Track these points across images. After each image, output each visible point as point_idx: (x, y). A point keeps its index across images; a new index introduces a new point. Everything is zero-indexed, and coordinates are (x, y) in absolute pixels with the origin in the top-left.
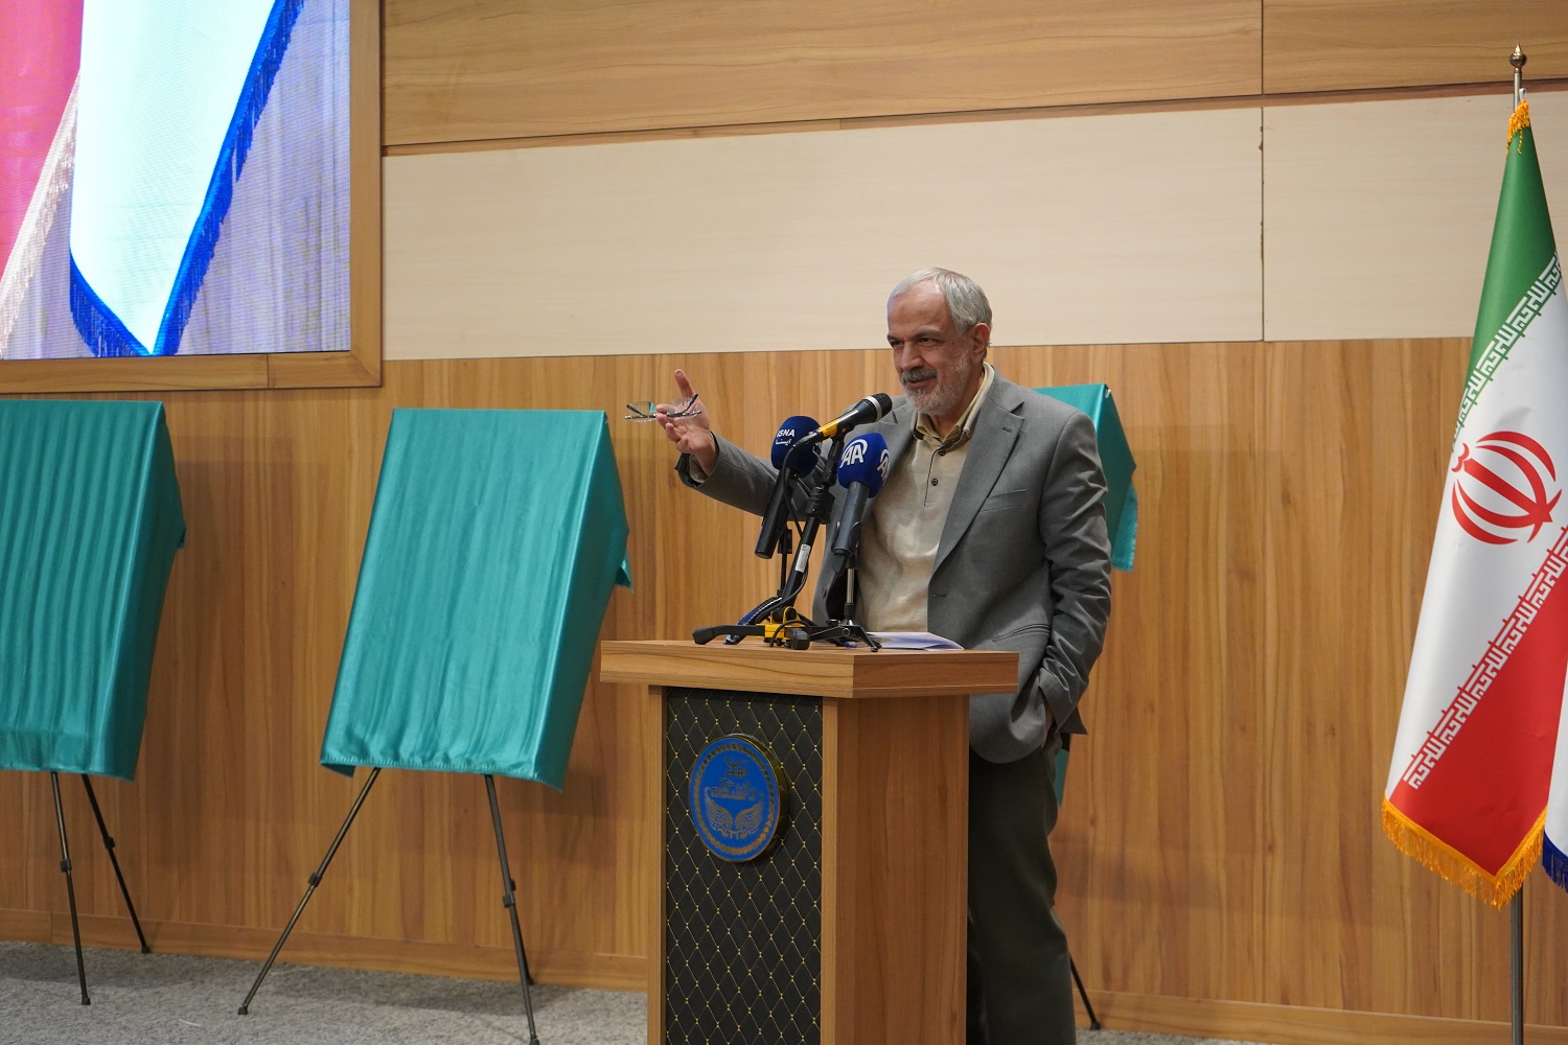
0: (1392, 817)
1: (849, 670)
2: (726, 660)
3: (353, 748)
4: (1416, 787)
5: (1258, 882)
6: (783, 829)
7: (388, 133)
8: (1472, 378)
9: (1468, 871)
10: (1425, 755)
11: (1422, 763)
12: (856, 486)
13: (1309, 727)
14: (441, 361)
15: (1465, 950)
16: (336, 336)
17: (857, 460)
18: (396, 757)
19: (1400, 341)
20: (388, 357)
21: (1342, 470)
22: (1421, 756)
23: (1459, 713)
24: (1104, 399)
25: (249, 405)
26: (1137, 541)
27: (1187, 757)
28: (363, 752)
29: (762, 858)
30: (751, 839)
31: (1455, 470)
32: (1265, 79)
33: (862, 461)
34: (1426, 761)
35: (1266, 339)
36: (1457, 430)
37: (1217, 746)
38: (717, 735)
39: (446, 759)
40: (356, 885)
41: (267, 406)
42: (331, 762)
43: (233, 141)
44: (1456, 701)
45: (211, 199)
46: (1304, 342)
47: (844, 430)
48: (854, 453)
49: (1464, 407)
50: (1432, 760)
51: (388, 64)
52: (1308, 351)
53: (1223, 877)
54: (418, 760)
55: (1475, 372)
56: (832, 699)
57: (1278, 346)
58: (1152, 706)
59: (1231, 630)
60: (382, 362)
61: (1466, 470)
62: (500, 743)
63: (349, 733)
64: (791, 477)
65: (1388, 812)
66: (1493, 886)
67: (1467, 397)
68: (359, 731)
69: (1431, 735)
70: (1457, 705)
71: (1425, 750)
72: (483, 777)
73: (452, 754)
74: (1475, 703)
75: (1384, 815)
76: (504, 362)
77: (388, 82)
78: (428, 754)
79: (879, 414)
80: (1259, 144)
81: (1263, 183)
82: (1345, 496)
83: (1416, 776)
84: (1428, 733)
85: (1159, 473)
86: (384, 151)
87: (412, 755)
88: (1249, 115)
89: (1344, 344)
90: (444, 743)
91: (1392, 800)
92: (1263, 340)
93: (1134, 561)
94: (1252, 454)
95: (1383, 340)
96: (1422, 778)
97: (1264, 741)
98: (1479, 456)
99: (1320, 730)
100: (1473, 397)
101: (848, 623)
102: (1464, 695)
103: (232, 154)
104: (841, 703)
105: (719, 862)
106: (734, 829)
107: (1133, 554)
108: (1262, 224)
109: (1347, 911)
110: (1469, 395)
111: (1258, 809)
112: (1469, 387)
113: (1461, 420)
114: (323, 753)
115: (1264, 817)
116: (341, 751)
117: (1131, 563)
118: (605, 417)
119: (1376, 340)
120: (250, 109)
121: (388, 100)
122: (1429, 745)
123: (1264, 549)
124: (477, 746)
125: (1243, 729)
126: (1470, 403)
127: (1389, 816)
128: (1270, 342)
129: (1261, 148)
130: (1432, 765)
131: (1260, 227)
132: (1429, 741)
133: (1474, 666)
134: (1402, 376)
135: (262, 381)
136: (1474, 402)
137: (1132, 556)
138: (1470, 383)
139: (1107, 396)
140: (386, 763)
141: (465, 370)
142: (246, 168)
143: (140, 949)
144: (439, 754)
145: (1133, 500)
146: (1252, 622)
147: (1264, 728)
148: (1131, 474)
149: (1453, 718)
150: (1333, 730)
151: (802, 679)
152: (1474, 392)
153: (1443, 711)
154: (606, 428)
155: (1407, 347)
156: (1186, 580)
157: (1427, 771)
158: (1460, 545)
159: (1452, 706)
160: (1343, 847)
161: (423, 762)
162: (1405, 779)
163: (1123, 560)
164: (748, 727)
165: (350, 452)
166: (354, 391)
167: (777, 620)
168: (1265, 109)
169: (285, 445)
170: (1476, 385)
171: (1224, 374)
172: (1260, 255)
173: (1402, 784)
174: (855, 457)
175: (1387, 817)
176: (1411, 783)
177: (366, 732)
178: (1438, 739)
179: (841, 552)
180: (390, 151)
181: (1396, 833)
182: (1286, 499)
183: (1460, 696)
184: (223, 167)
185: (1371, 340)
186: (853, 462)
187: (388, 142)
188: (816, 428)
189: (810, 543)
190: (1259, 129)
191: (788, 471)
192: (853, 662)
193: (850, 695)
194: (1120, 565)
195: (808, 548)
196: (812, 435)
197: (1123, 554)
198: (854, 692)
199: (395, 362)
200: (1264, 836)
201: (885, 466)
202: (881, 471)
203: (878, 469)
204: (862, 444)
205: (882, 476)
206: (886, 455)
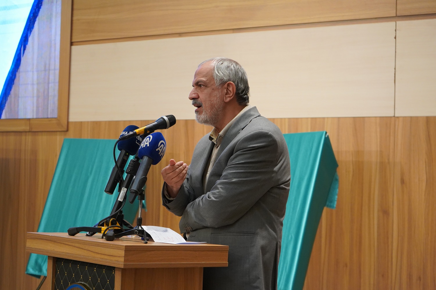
1: (122, 253)
2: (73, 244)
7: (73, 37)
12: (146, 158)
13: (410, 277)
14: (88, 122)
16: (52, 111)
17: (147, 145)
20: (70, 120)
21: (426, 170)
24: (325, 138)
25: (23, 138)
32: (397, 10)
33: (148, 146)
37: (372, 282)
41: (29, 138)
42: (29, 273)
45: (14, 63)
46: (411, 117)
48: (146, 142)
51: (75, 12)
52: (413, 120)
56: (118, 269)
57: (401, 118)
58: (346, 265)
59: (379, 235)
60: (68, 122)
63: (36, 262)
64: (125, 155)
68: (40, 261)
77: (75, 18)
80: (394, 36)
81: (396, 52)
82: (427, 182)
85: (351, 170)
86: (72, 44)
88: (391, 25)
89: (428, 118)
92: (394, 116)
93: (337, 205)
94: (389, 163)
97: (391, 281)
99: (414, 277)
103: (21, 46)
104: (124, 271)
108: (395, 69)
114: (27, 269)
116: (33, 269)
117: (335, 206)
120: (28, 30)
121: (74, 25)
123: (393, 202)
125: (383, 276)
128: (397, 117)
129: (395, 38)
131: (394, 70)
135: (27, 128)
137: (336, 203)
139: (326, 136)
142: (26, 51)
145: (337, 180)
146: (387, 232)
147: (392, 276)
148: (336, 170)
150: (420, 279)
151: (103, 256)
163: (332, 204)
164: (86, 279)
166: (58, 133)
167: (108, 225)
168: (398, 22)
169: (34, 152)
171: (378, 130)
172: (394, 81)
174: (146, 143)
177: (42, 262)
179: (134, 191)
180: (74, 44)
182: (403, 181)
184: (19, 52)
186: (144, 146)
187: (73, 41)
188: (134, 130)
189: (127, 187)
190: (395, 30)
191: (124, 152)
192: (124, 249)
193: (122, 267)
194: (330, 206)
195: (126, 189)
196: (131, 133)
197: (331, 202)
198: (124, 265)
199: (72, 122)
201: (161, 149)
202: (159, 151)
203: (157, 150)
204: (150, 137)
205: (159, 154)
206: (162, 143)
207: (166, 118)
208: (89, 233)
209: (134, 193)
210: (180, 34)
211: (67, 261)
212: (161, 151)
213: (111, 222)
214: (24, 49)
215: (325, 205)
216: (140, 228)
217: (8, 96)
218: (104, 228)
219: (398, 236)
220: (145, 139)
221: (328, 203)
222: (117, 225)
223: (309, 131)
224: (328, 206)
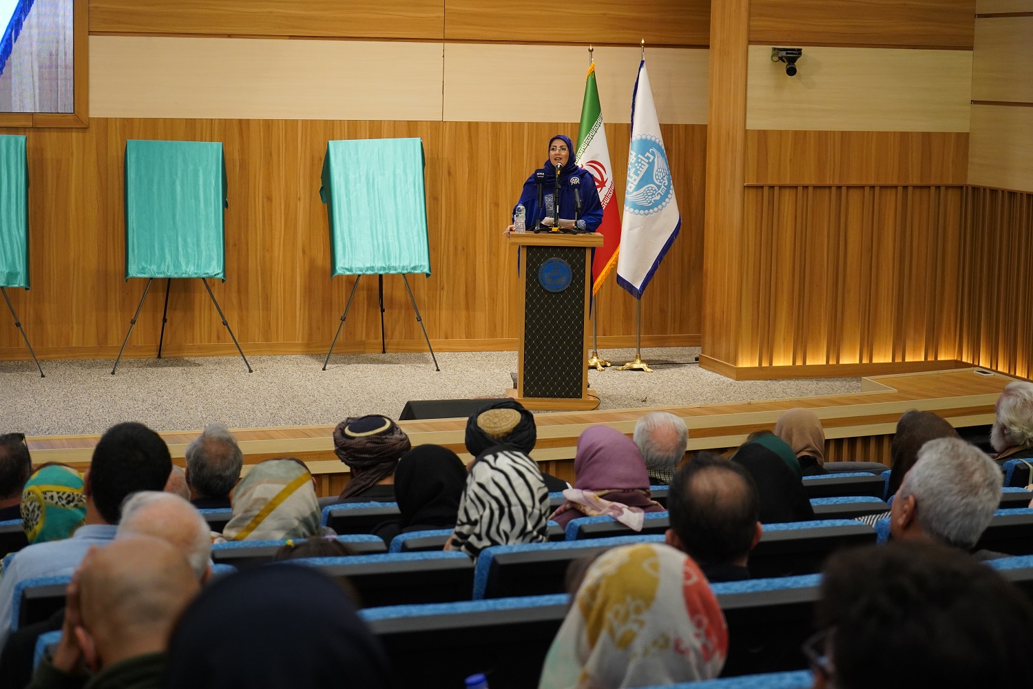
5: (438, 300)
6: (574, 280)
7: (92, 26)
13: (456, 248)
14: (116, 118)
15: (505, 317)
16: (65, 104)
19: (487, 123)
20: (91, 116)
29: (563, 291)
30: (562, 286)
32: (445, 34)
38: (546, 258)
42: (133, 277)
43: (12, 26)
46: (456, 122)
52: (457, 125)
53: (426, 299)
56: (589, 248)
57: (448, 123)
60: (88, 118)
63: (140, 266)
68: (144, 265)
77: (91, 5)
80: (443, 55)
81: (444, 68)
86: (89, 33)
88: (440, 45)
89: (469, 123)
90: (183, 267)
92: (442, 121)
94: (438, 159)
99: (460, 249)
103: (12, 31)
109: (467, 308)
114: (128, 274)
115: (440, 279)
116: (138, 273)
120: (21, 12)
124: (198, 268)
126: (581, 152)
128: (445, 122)
129: (443, 57)
135: (30, 124)
141: (129, 123)
144: (184, 272)
155: (490, 124)
160: (466, 287)
164: (558, 256)
166: (75, 130)
168: (445, 44)
170: (583, 146)
171: (429, 131)
172: (443, 92)
180: (92, 33)
182: (449, 173)
184: (7, 36)
187: (91, 30)
199: (94, 118)
200: (440, 284)
210: (230, 36)
211: (539, 248)
214: (17, 34)
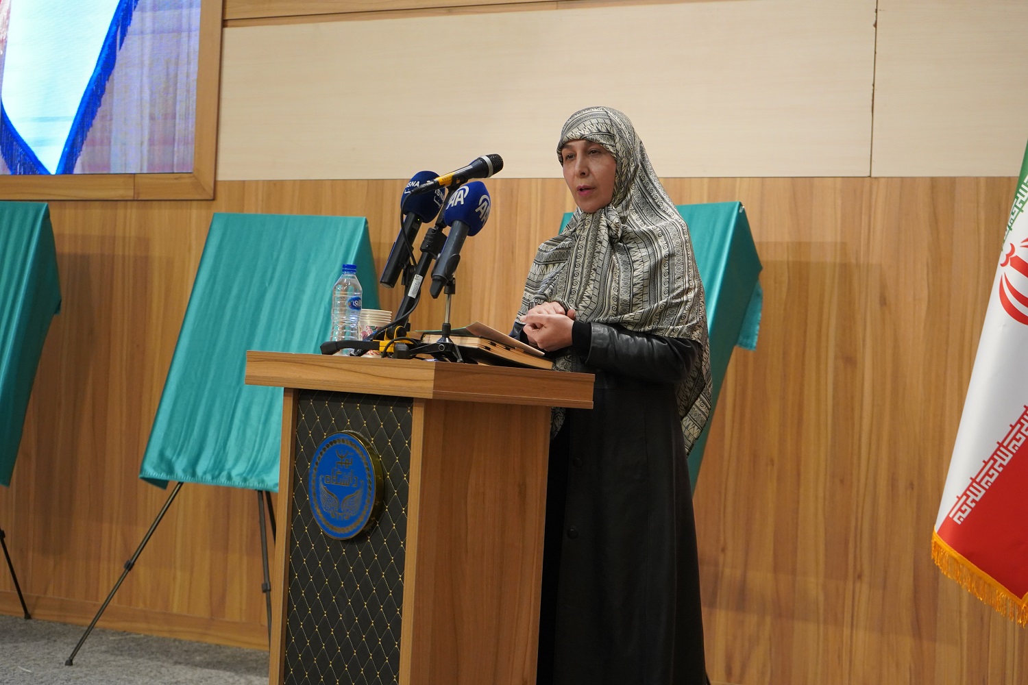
0: (939, 546)
1: (430, 374)
2: (338, 366)
3: (163, 466)
4: (959, 523)
5: (848, 603)
6: (378, 512)
7: (228, 10)
8: (1021, 191)
9: (999, 594)
10: (968, 497)
11: (965, 503)
12: (457, 224)
13: (893, 482)
14: (257, 182)
17: (459, 202)
18: (194, 474)
19: (978, 179)
20: (220, 178)
21: (928, 279)
22: (965, 497)
23: (998, 464)
24: (739, 214)
25: (120, 212)
26: (761, 327)
27: (798, 502)
28: (170, 470)
29: (361, 537)
30: (352, 520)
31: (1002, 265)
33: (462, 203)
34: (968, 502)
35: (873, 176)
36: (1006, 233)
37: (821, 494)
38: (332, 430)
39: (229, 477)
40: (179, 573)
41: (133, 213)
42: (146, 476)
44: (995, 453)
45: (101, 62)
46: (902, 178)
47: (458, 182)
48: (459, 197)
49: (1013, 214)
50: (973, 501)
52: (905, 184)
53: (821, 598)
54: (209, 477)
55: (1023, 186)
56: (420, 400)
57: (882, 181)
58: (772, 461)
59: (835, 405)
60: (215, 182)
61: (1011, 265)
62: (268, 468)
63: (162, 455)
64: (415, 221)
65: (935, 542)
66: (1020, 607)
67: (1016, 206)
68: (169, 453)
69: (974, 480)
70: (995, 457)
71: (968, 493)
72: (257, 492)
73: (234, 473)
74: (1011, 456)
75: (933, 545)
76: (303, 183)
78: (217, 473)
79: (491, 170)
80: (874, 22)
82: (929, 301)
83: (960, 514)
84: (971, 478)
85: (785, 278)
86: (224, 23)
87: (205, 473)
89: (934, 180)
90: (229, 465)
91: (939, 532)
92: (870, 177)
93: (758, 343)
94: (858, 265)
95: (964, 177)
96: (964, 516)
97: (858, 491)
98: (1020, 253)
99: (902, 485)
100: (1020, 206)
101: (445, 340)
102: (1002, 449)
104: (427, 403)
105: (329, 540)
106: (340, 511)
107: (756, 337)
108: (874, 85)
109: (917, 632)
110: (1017, 204)
111: (851, 545)
112: (1018, 198)
113: (1010, 224)
114: (142, 470)
115: (855, 552)
116: (154, 468)
117: (754, 344)
118: (366, 222)
119: (958, 177)
122: (971, 489)
123: (864, 341)
124: (252, 469)
125: (842, 481)
126: (1017, 210)
127: (936, 545)
128: (875, 178)
129: (875, 25)
130: (973, 505)
131: (872, 87)
132: (971, 485)
133: (1011, 426)
134: (978, 206)
135: (130, 194)
136: (1021, 210)
137: (756, 339)
138: (1018, 195)
139: (741, 211)
140: (187, 479)
141: (275, 188)
143: (23, 615)
144: (224, 474)
145: (759, 295)
146: (852, 398)
147: (859, 481)
148: (758, 275)
149: (992, 467)
150: (912, 485)
151: (394, 382)
152: (1021, 202)
153: (984, 462)
154: (366, 231)
156: (803, 364)
157: (969, 510)
158: (1004, 326)
159: (992, 458)
161: (213, 478)
162: (951, 516)
163: (749, 341)
164: (356, 425)
165: (190, 249)
166: (195, 203)
167: (390, 337)
169: (144, 242)
170: (1023, 196)
171: (839, 202)
172: (871, 109)
173: (948, 520)
174: (458, 200)
175: (935, 547)
176: (955, 519)
177: (174, 454)
178: (979, 484)
179: (439, 278)
180: (229, 23)
181: (941, 560)
182: (883, 301)
183: (998, 449)
184: (111, 38)
185: (955, 178)
186: (455, 205)
187: (227, 17)
188: (435, 178)
189: (423, 274)
190: (874, 10)
191: (412, 216)
192: (434, 368)
193: (430, 396)
194: (746, 346)
195: (421, 277)
196: (430, 183)
197: (748, 336)
198: (434, 393)
199: (225, 182)
200: (855, 566)
201: (483, 208)
202: (479, 212)
203: (477, 210)
204: (464, 190)
205: (480, 217)
206: (485, 200)
207: (487, 160)
208: (355, 351)
209: (439, 280)
212: (482, 212)
213: (398, 332)
215: (735, 342)
216: (447, 341)
217: (88, 130)
218: (384, 343)
219: (873, 406)
220: (456, 193)
221: (741, 339)
222: (406, 337)
223: (705, 202)
224: (741, 344)
